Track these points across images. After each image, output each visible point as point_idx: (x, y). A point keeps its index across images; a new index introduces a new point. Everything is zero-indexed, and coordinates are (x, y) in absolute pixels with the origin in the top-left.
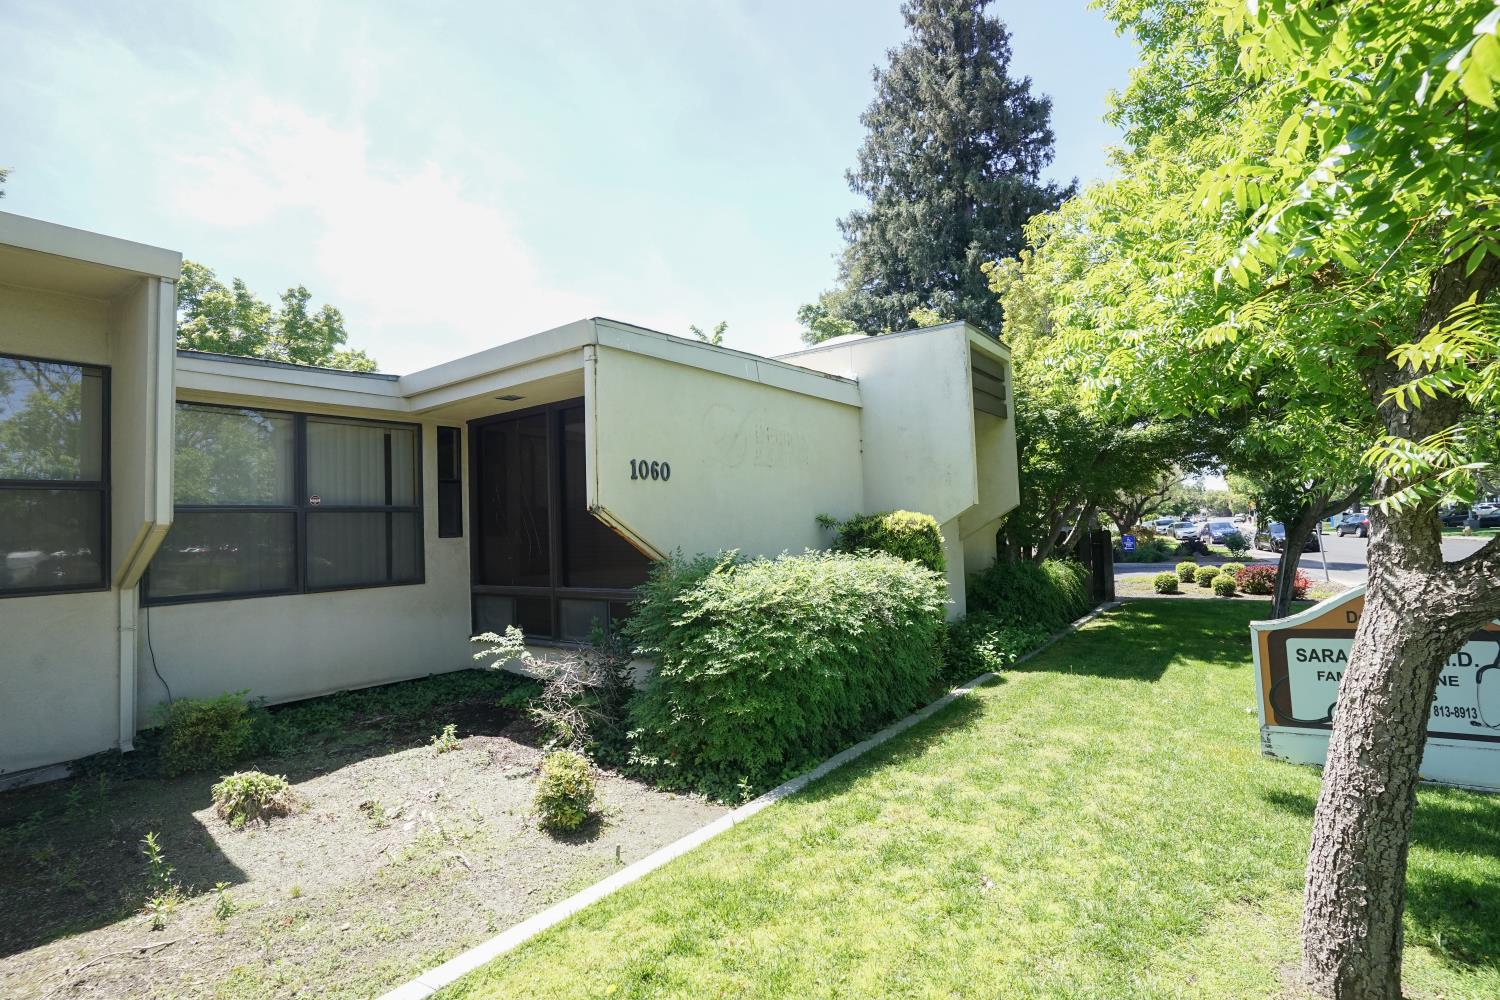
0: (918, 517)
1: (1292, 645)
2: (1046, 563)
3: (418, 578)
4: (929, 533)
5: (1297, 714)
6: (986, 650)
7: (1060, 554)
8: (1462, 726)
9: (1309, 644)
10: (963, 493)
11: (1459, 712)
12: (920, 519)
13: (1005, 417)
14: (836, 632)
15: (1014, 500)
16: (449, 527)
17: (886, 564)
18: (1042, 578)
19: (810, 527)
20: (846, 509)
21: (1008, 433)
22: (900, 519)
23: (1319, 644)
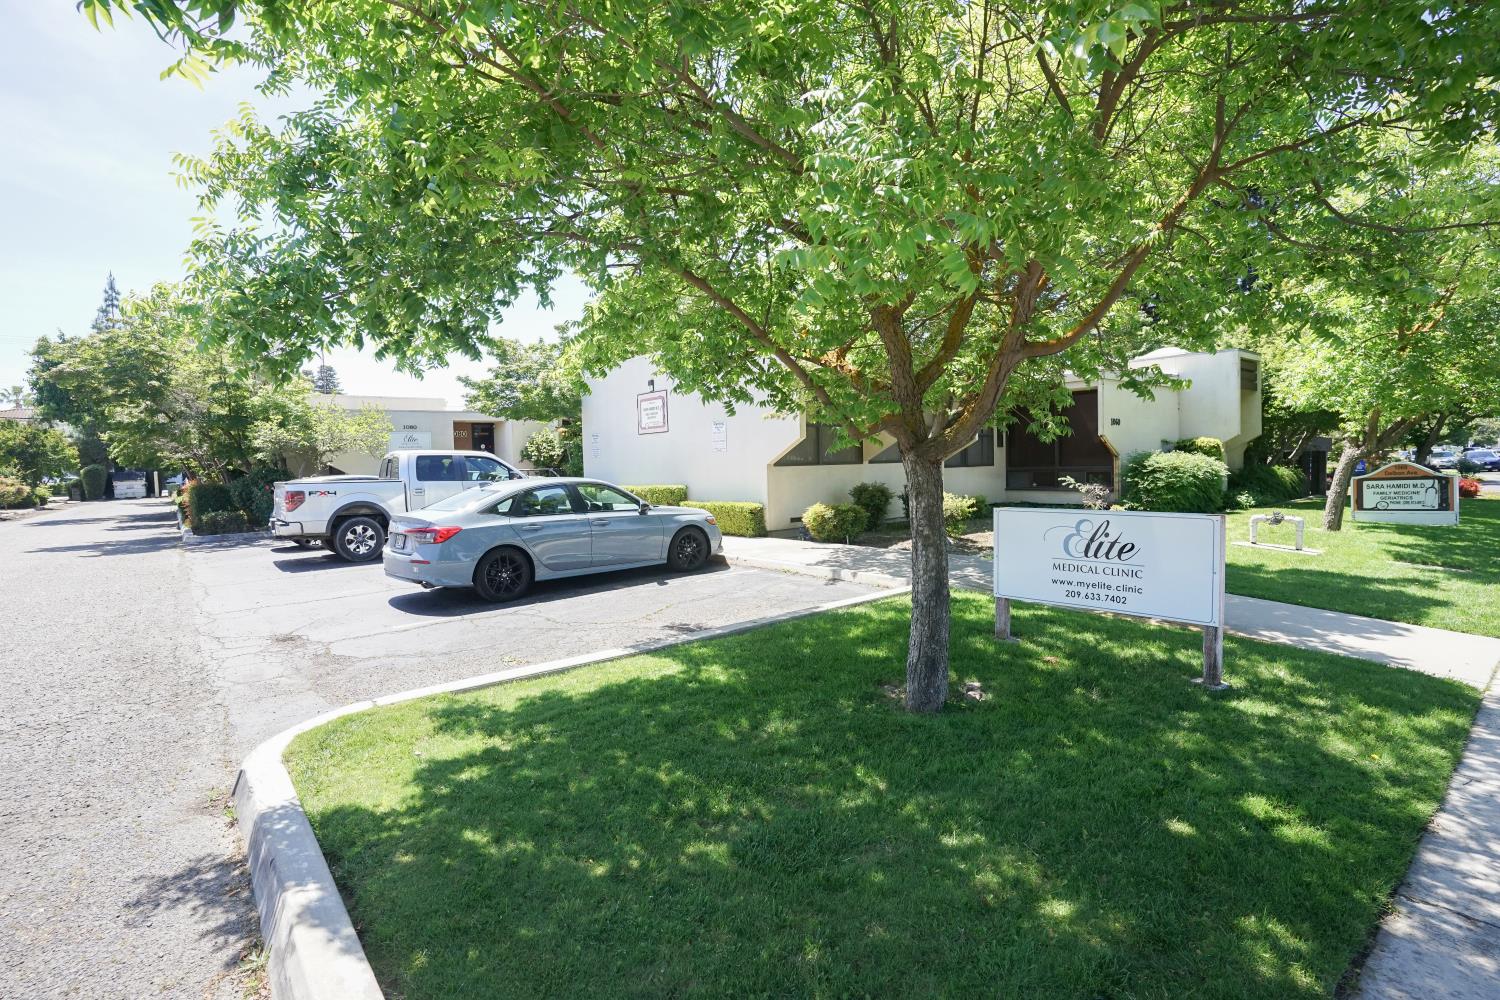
0: (1212, 440)
1: (1365, 483)
2: (1276, 467)
3: (992, 464)
4: (1217, 447)
5: (1365, 506)
6: (1243, 498)
7: (1287, 464)
8: (1420, 507)
9: (1371, 483)
10: (1234, 430)
11: (1419, 502)
12: (1213, 441)
13: (1255, 389)
14: (1194, 476)
15: (1259, 432)
16: (1000, 444)
17: (1198, 459)
18: (1274, 474)
19: (1159, 443)
20: (1174, 438)
21: (1258, 397)
22: (1202, 441)
23: (1375, 483)
